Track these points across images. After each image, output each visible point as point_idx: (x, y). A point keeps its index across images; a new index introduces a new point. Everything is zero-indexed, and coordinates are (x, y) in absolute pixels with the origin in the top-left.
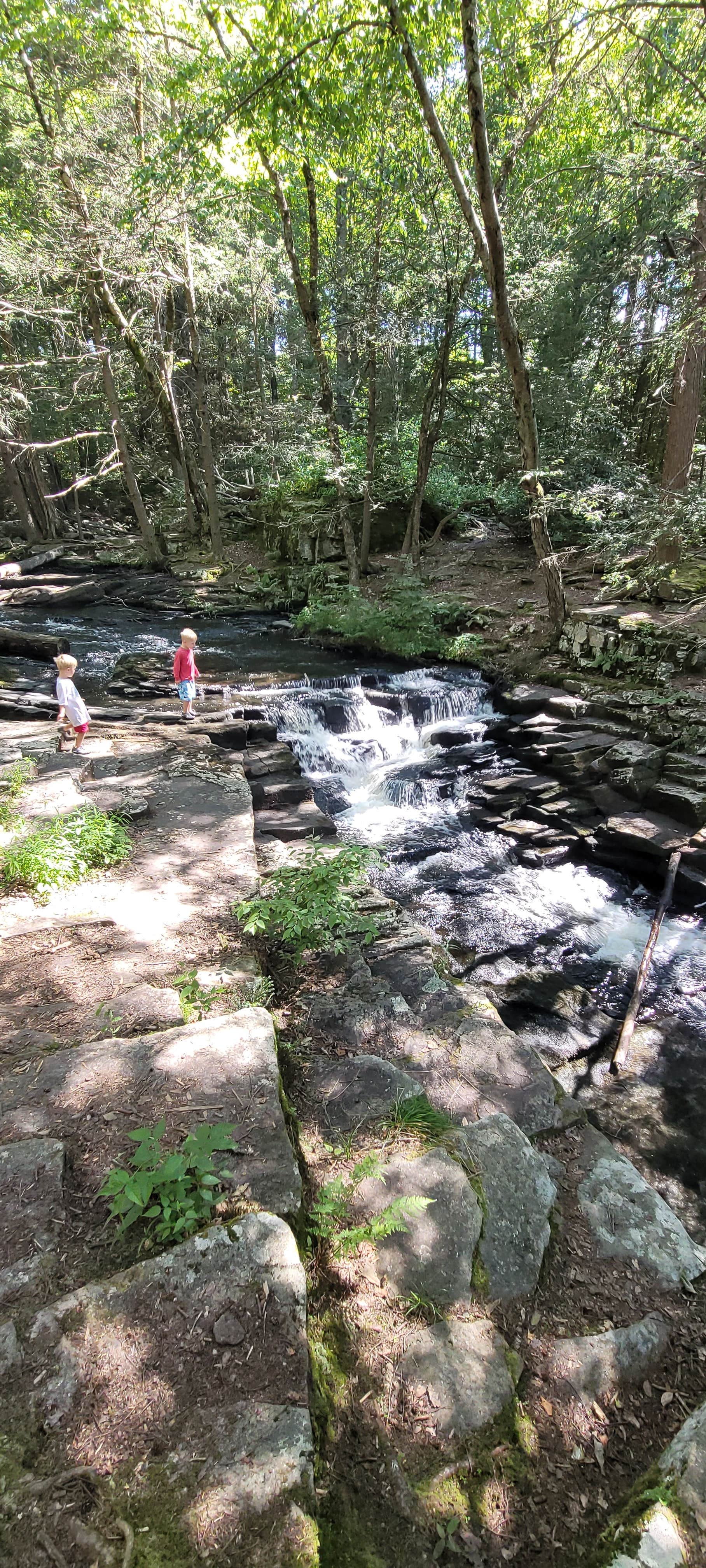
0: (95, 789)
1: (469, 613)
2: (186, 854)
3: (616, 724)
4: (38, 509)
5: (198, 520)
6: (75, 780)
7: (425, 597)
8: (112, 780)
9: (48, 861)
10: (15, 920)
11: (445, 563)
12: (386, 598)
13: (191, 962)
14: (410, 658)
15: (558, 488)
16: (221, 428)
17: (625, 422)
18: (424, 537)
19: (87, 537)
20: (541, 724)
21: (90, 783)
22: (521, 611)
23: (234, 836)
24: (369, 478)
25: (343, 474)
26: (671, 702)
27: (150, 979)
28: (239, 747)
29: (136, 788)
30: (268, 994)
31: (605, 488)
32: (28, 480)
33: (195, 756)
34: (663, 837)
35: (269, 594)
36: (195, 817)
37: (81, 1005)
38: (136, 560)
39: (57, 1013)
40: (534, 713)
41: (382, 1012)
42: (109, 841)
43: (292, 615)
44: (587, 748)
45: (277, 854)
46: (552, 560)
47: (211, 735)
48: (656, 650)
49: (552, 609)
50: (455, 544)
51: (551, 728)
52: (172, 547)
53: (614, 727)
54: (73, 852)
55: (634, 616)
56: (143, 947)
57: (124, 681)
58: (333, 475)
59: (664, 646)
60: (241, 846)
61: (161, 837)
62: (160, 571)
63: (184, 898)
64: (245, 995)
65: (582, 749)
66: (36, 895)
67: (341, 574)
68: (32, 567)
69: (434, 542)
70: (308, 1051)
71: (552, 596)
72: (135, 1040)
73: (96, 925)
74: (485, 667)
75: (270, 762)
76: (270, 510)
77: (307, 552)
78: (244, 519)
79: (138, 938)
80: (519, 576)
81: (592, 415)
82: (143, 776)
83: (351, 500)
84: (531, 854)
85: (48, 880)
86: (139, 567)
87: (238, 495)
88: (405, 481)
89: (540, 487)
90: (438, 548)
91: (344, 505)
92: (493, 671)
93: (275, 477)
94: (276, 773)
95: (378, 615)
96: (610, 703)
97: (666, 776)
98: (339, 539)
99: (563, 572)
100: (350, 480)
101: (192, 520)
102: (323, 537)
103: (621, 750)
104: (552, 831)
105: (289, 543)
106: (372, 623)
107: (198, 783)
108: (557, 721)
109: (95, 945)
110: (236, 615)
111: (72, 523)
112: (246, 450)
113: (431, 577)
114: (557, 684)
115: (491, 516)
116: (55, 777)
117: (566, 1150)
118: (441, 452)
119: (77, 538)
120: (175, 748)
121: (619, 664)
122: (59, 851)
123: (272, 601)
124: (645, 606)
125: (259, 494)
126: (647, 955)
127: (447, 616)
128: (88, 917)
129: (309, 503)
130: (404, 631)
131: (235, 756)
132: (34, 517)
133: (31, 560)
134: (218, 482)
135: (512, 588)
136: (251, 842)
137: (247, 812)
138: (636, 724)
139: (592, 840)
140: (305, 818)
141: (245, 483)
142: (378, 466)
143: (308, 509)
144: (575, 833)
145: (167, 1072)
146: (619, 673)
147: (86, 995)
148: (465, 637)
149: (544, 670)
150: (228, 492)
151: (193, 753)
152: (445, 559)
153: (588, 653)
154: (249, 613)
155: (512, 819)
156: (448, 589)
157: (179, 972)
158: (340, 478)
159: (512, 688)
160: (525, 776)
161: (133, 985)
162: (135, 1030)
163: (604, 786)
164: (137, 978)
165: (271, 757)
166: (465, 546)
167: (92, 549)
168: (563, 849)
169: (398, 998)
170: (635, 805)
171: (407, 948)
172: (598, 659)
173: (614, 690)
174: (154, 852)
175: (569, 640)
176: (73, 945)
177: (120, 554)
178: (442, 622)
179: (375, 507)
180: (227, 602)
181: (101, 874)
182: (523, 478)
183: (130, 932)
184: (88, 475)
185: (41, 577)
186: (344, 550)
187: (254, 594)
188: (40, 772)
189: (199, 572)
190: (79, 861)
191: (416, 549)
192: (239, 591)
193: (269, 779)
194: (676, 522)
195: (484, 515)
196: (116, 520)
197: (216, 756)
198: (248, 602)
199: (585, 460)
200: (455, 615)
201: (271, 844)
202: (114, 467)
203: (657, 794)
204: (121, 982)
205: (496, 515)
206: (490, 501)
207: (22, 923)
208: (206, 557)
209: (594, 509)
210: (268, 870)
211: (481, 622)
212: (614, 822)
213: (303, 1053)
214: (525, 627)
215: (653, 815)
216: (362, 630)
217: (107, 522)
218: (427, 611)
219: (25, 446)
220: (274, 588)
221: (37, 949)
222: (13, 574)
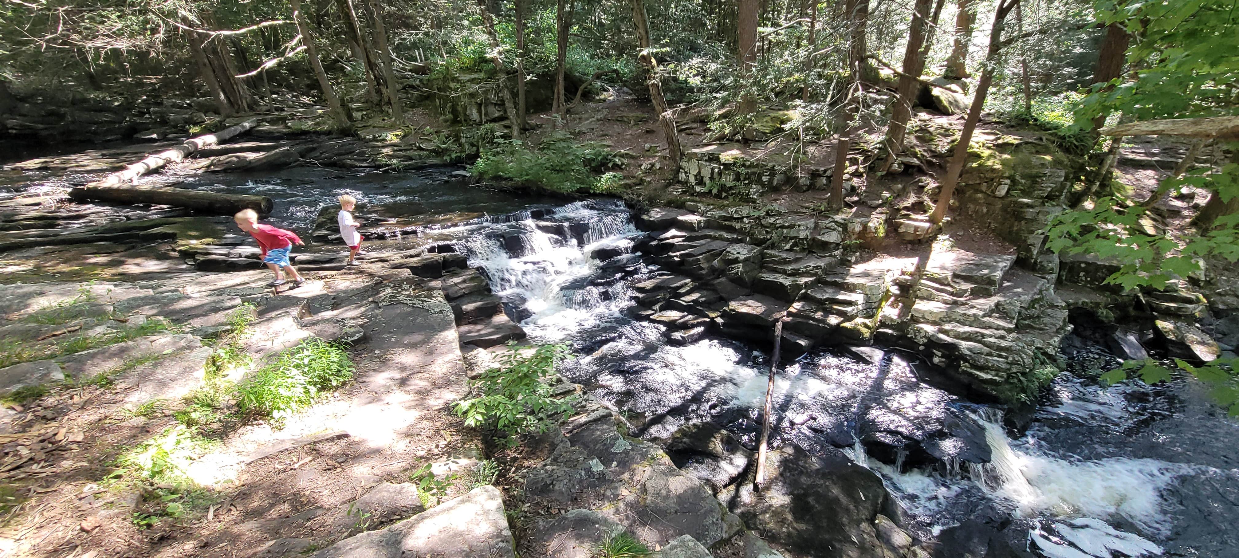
0: (314, 324)
1: (610, 157)
2: (403, 368)
3: (727, 232)
4: (229, 87)
5: (379, 92)
6: (295, 318)
7: (574, 146)
8: (328, 314)
9: (281, 391)
10: (256, 446)
11: (587, 119)
12: (544, 148)
13: (421, 458)
14: (568, 194)
15: (666, 61)
16: (390, 17)
17: (706, 11)
18: (568, 100)
19: (277, 109)
20: (674, 237)
21: (307, 319)
22: (648, 153)
23: (443, 349)
24: (522, 55)
25: (500, 53)
26: (763, 213)
27: (390, 477)
28: (436, 276)
29: (351, 319)
30: (493, 473)
31: (701, 60)
32: (216, 62)
33: (400, 287)
34: (769, 312)
35: (446, 150)
36: (406, 337)
37: (329, 509)
38: (326, 127)
39: (309, 520)
40: (667, 230)
41: (583, 473)
42: (335, 367)
43: (468, 166)
44: (709, 252)
45: (480, 360)
46: (668, 114)
47: (412, 268)
48: (748, 176)
49: (671, 151)
50: (592, 105)
51: (680, 239)
52: (357, 115)
53: (725, 235)
54: (302, 379)
55: (729, 152)
56: (377, 452)
57: (327, 230)
58: (492, 54)
59: (754, 173)
60: (450, 356)
61: (379, 358)
62: (348, 135)
63: (408, 404)
64: (474, 477)
65: (705, 253)
66: (272, 421)
67: (506, 131)
68: (227, 137)
69: (576, 103)
70: (528, 514)
71: (670, 141)
72: (385, 530)
73: (332, 439)
74: (626, 197)
75: (465, 285)
76: (441, 82)
77: (475, 115)
78: (418, 91)
79: (373, 445)
80: (643, 128)
81: (684, 6)
82: (356, 308)
83: (508, 73)
84: (677, 335)
85: (282, 406)
86: (329, 133)
87: (410, 71)
88: (549, 57)
89: (653, 60)
90: (580, 108)
91: (503, 77)
92: (632, 199)
93: (442, 56)
94: (471, 294)
95: (539, 162)
96: (721, 217)
97: (766, 268)
98: (501, 104)
99: (676, 123)
100: (506, 58)
101: (373, 93)
102: (487, 103)
103: (732, 251)
104: (690, 317)
105: (459, 108)
106: (535, 169)
107: (406, 309)
108: (684, 234)
109: (333, 457)
110: (420, 168)
111: (262, 98)
112: (417, 34)
113: (577, 131)
114: (681, 206)
115: (617, 82)
116: (276, 317)
117: (734, 554)
118: (575, 35)
119: (269, 111)
120: (381, 282)
121: (723, 188)
122: (290, 380)
123: (450, 155)
124: (736, 145)
125: (429, 69)
126: (769, 400)
127: (593, 160)
128: (324, 433)
129: (473, 76)
130: (562, 174)
131: (433, 284)
132: (225, 94)
133: (226, 131)
134: (394, 60)
135: (639, 136)
136: (458, 353)
137: (451, 328)
138: (740, 231)
139: (719, 320)
140: (499, 328)
141: (416, 60)
142: (526, 45)
143: (472, 81)
144: (708, 316)
145: (417, 552)
146: (724, 195)
147: (332, 500)
148: (608, 175)
149: (670, 197)
150: (402, 69)
151: (398, 284)
152: (586, 116)
153: (700, 181)
154: (431, 166)
155: (660, 311)
156: (591, 139)
157: (413, 467)
158: (498, 56)
159: (648, 211)
160: (665, 277)
161: (374, 484)
162: (382, 523)
163: (723, 279)
164: (377, 478)
165: (464, 281)
166: (601, 106)
167: (284, 120)
168: (701, 329)
169: (595, 461)
170: (747, 291)
171: (596, 421)
172: (708, 185)
173: (722, 207)
174: (374, 370)
175: (686, 173)
176: (313, 460)
177: (310, 123)
178: (590, 165)
179: (529, 78)
180: (411, 159)
181: (328, 395)
182: (641, 54)
183: (364, 441)
184: (274, 58)
185: (238, 146)
186: (505, 111)
187: (434, 151)
188: (261, 314)
189: (384, 135)
190: (309, 387)
191: (563, 108)
192: (421, 149)
193: (465, 299)
194: (754, 84)
195: (612, 82)
196: (303, 94)
197: (418, 285)
198: (429, 157)
199: (683, 40)
200: (599, 158)
201: (475, 352)
202: (299, 49)
203: (760, 280)
204: (363, 484)
205: (621, 81)
206: (615, 71)
207: (262, 448)
208: (389, 122)
209: (694, 76)
210: (474, 373)
211: (620, 163)
212: (733, 305)
213: (526, 517)
214: (653, 165)
215: (759, 296)
216: (527, 175)
217: (294, 96)
218: (577, 156)
219: (214, 34)
220: (450, 144)
221: (280, 467)
222: (210, 144)
